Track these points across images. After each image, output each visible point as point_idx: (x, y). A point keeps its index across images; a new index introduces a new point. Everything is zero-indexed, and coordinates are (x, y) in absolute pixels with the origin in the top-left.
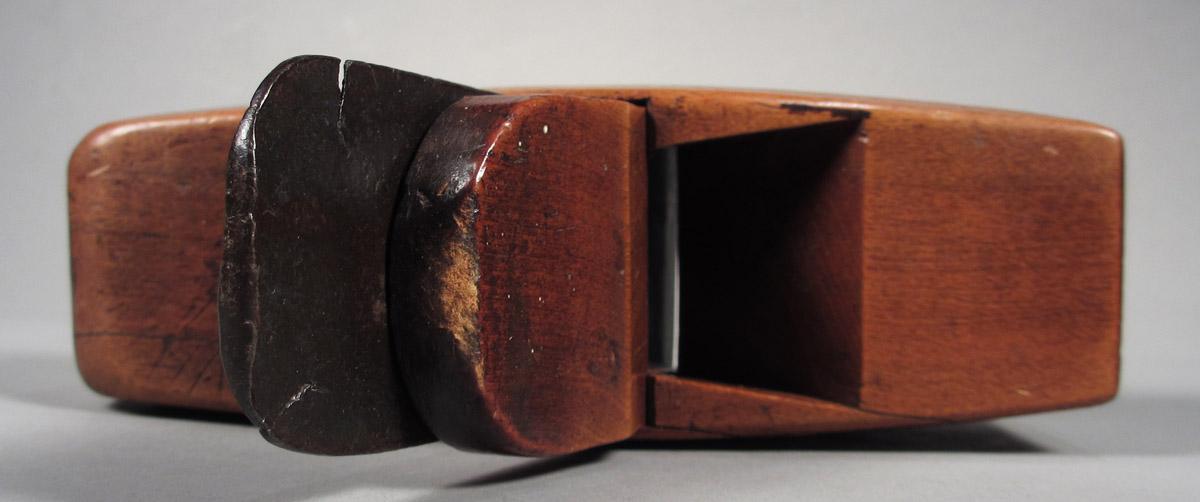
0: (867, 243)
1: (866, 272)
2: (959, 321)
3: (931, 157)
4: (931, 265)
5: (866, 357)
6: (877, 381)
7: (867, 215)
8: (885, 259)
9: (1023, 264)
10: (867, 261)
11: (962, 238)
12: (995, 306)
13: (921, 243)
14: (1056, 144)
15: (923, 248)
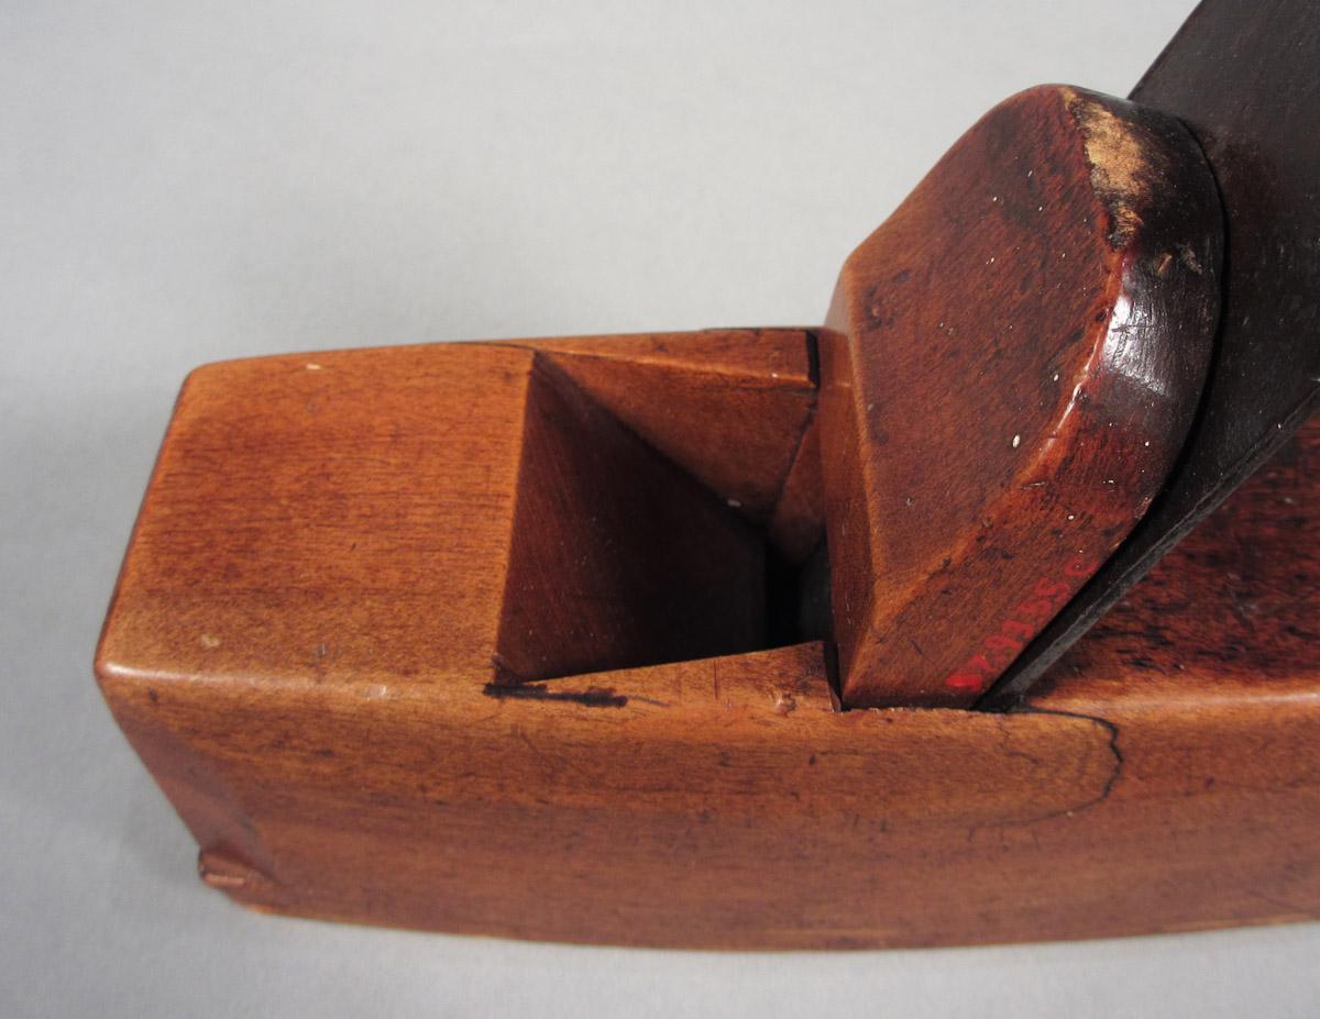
0: (508, 524)
1: (512, 491)
2: (389, 439)
3: (396, 632)
4: (417, 500)
5: (521, 401)
6: (508, 377)
7: (503, 557)
8: (483, 506)
9: (284, 502)
10: (509, 505)
11: (366, 532)
12: (333, 455)
13: (427, 525)
14: (201, 649)
15: (425, 520)
